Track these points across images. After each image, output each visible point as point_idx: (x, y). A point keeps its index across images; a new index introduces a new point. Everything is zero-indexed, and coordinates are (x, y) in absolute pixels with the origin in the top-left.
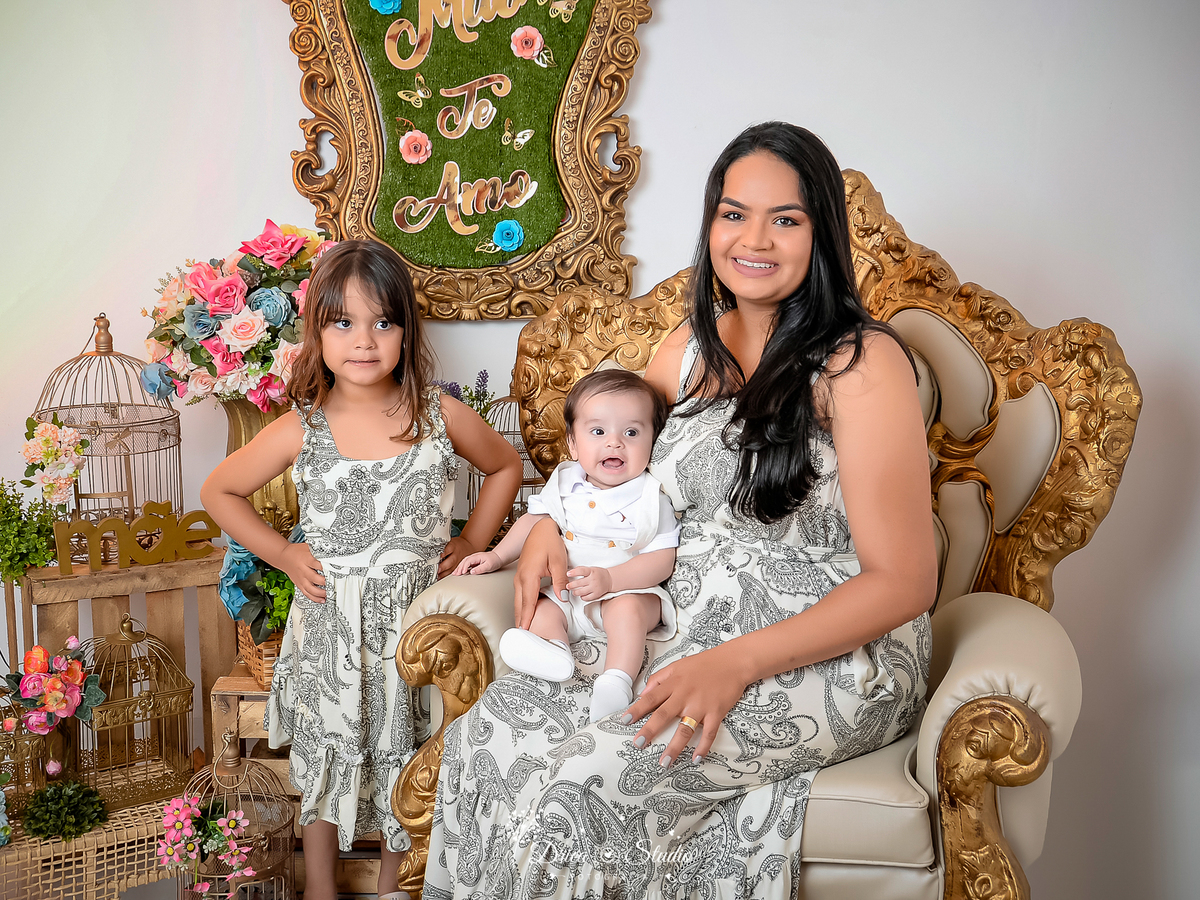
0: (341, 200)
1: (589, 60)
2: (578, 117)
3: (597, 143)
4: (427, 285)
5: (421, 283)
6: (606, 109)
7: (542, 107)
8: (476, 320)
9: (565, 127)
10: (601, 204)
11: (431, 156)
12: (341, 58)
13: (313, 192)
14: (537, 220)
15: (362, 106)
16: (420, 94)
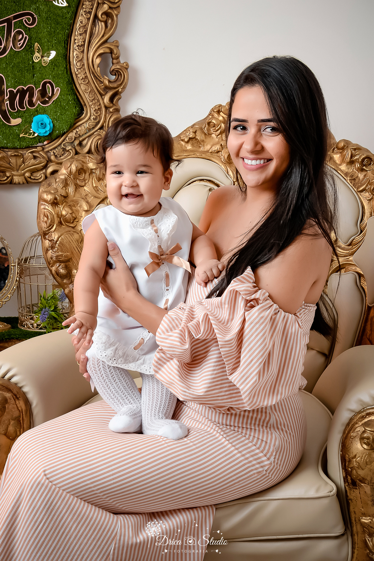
1: (89, 1)
2: (84, 42)
3: (98, 61)
6: (103, 36)
7: (60, 36)
8: (23, 183)
9: (76, 50)
10: (104, 103)
14: (61, 115)
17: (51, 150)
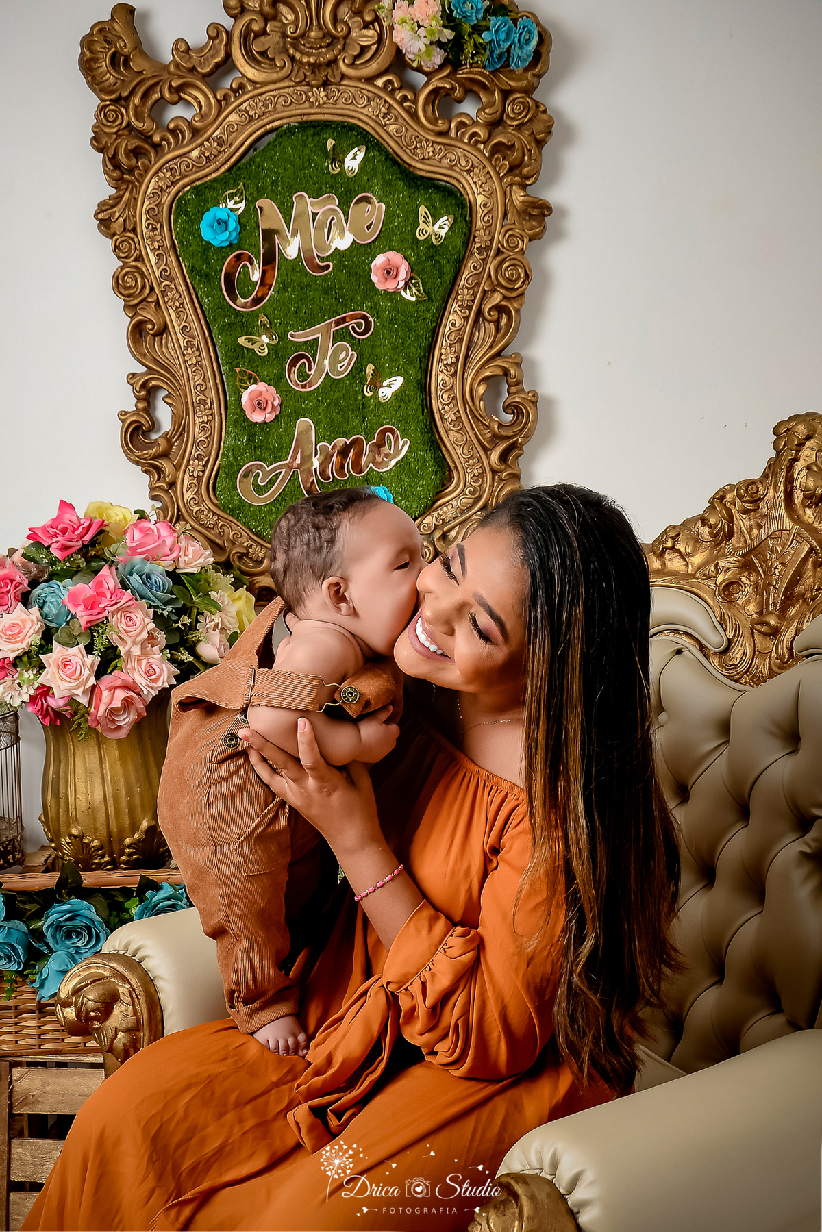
0: (177, 468)
1: (468, 289)
2: (457, 358)
3: (482, 389)
6: (491, 347)
7: (413, 349)
9: (442, 372)
10: (489, 463)
11: (280, 412)
12: (173, 299)
13: (145, 459)
14: (410, 486)
15: (200, 355)
16: (265, 339)
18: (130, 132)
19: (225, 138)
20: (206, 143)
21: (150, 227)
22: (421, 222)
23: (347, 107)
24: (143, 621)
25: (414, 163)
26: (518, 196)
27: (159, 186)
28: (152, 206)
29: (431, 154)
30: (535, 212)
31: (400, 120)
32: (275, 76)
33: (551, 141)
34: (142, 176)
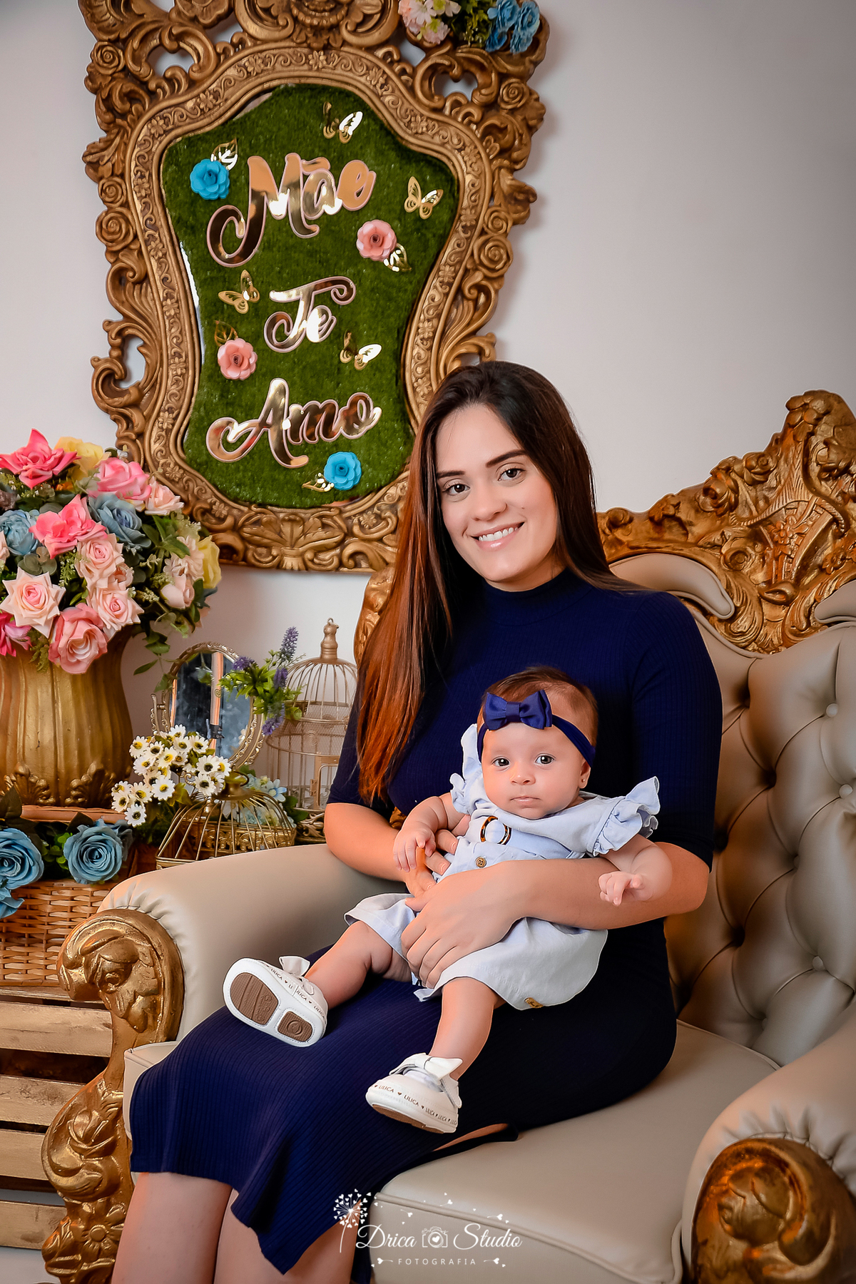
0: (147, 419)
1: (451, 266)
2: (434, 333)
4: (243, 525)
5: (236, 522)
6: (468, 325)
7: (392, 320)
8: (299, 570)
9: (418, 345)
11: (256, 371)
12: (156, 249)
13: (115, 407)
14: (378, 454)
15: (178, 308)
16: (246, 296)
17: (355, 516)
18: (126, 76)
19: (221, 92)
20: (202, 95)
21: (139, 174)
22: (410, 194)
23: (346, 73)
24: (112, 553)
25: (407, 137)
26: (506, 181)
27: (151, 134)
28: (142, 153)
29: (425, 129)
30: (521, 197)
31: (397, 92)
32: (277, 35)
33: (542, 128)
34: (135, 122)
